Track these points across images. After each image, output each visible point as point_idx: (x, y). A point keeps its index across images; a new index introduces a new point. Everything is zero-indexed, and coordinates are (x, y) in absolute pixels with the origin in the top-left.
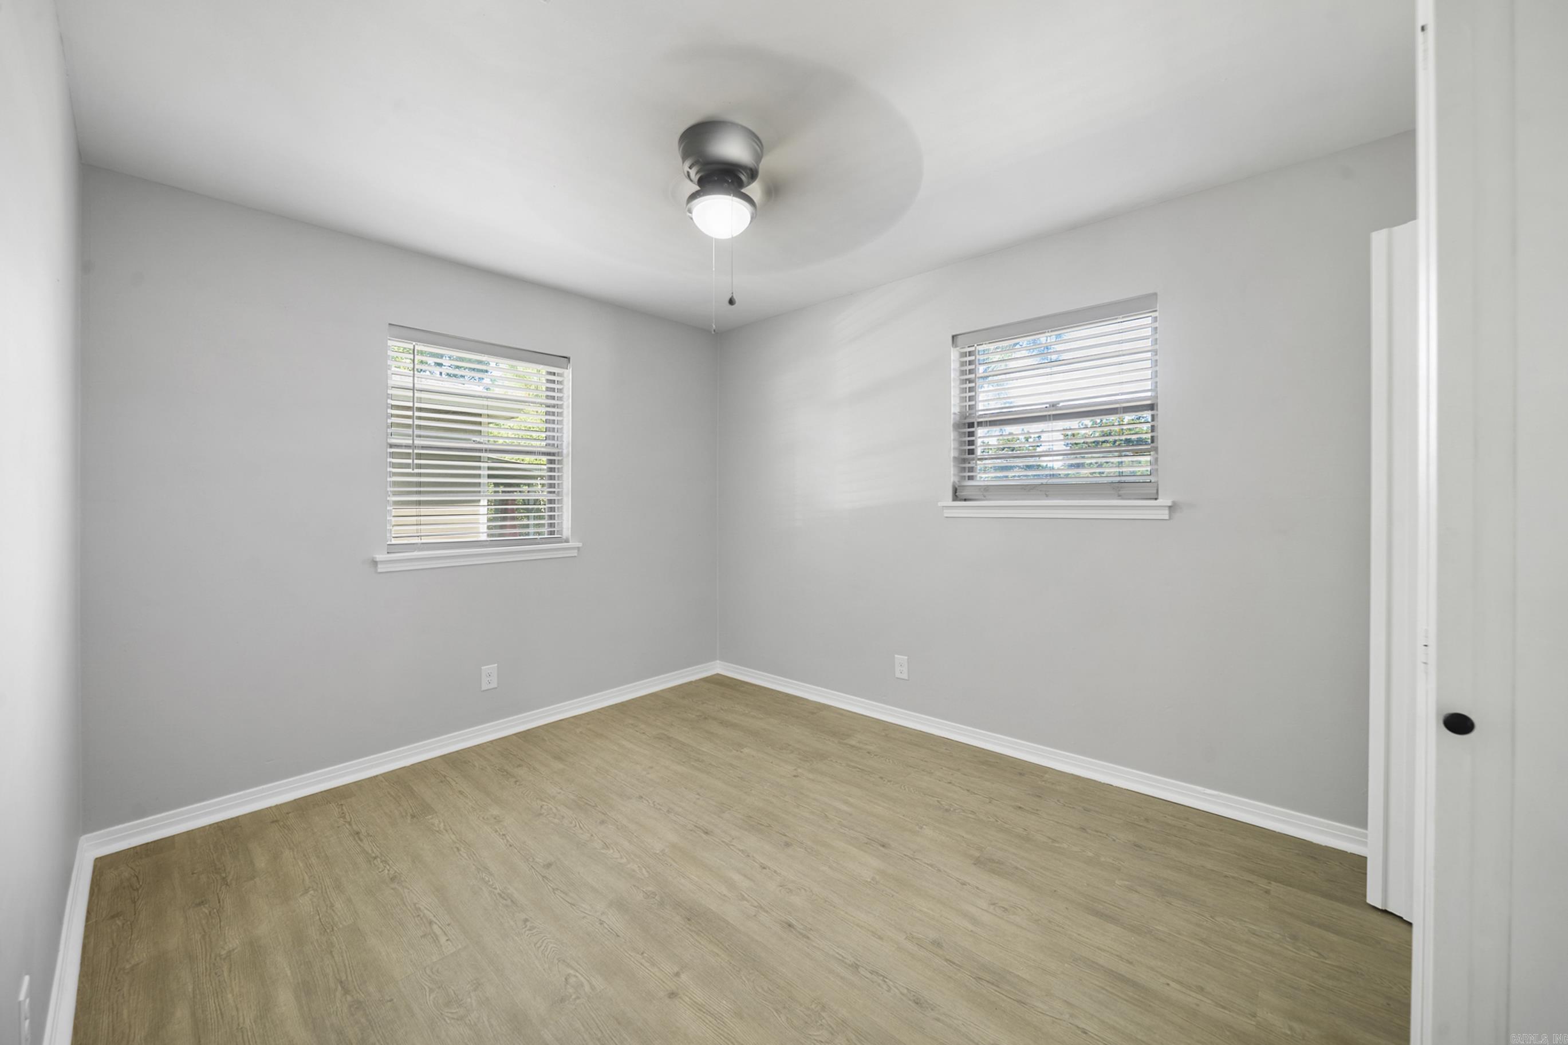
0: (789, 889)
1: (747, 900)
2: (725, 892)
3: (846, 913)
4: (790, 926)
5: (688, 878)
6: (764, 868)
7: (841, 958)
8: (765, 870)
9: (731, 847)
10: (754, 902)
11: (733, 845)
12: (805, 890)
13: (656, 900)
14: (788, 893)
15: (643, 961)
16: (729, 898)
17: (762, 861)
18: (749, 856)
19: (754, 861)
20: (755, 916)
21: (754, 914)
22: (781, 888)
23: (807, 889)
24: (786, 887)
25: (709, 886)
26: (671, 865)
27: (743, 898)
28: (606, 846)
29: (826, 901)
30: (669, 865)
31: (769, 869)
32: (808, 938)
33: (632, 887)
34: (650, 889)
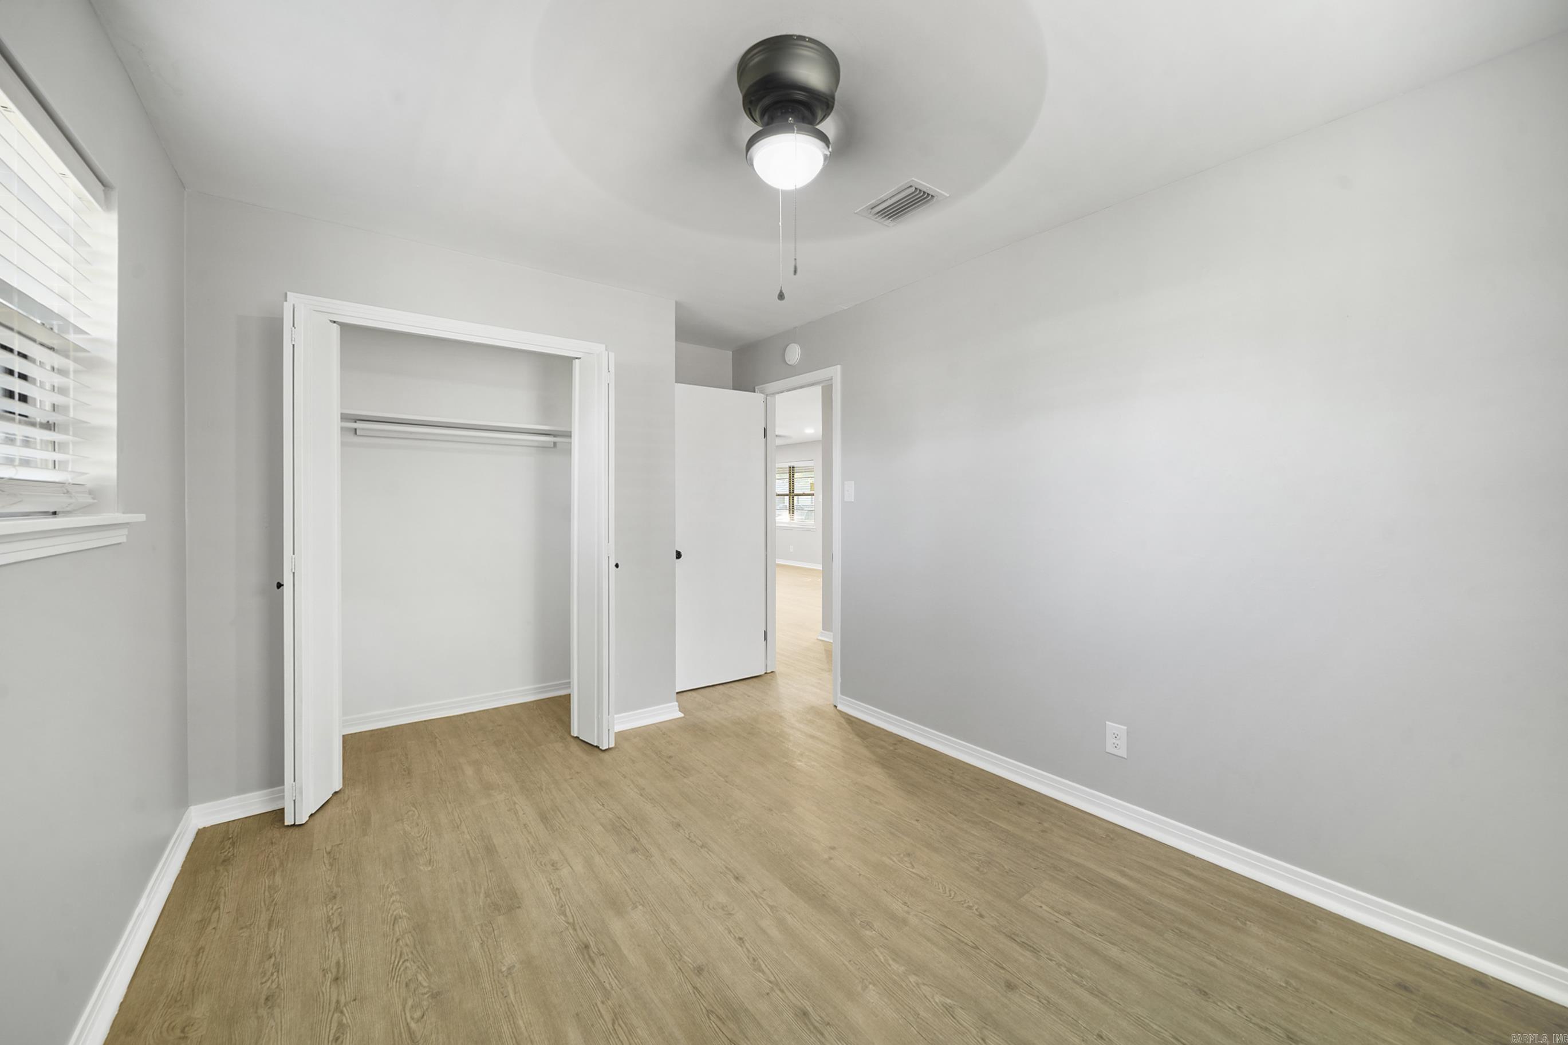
0: (724, 910)
1: (769, 906)
2: (788, 917)
3: (684, 881)
4: (737, 878)
5: (828, 941)
6: (740, 939)
7: (710, 852)
8: (741, 936)
9: (772, 979)
10: (762, 903)
11: (770, 982)
12: (709, 907)
13: (859, 919)
14: (726, 906)
15: (858, 869)
16: (787, 911)
17: (740, 948)
18: (754, 960)
19: (748, 951)
20: (765, 890)
21: (765, 892)
22: (731, 912)
23: (706, 908)
24: (725, 912)
25: (805, 925)
26: (850, 961)
27: (771, 907)
28: (949, 1010)
29: (695, 893)
30: (852, 962)
31: (735, 937)
32: (726, 867)
33: (888, 938)
34: (868, 933)
